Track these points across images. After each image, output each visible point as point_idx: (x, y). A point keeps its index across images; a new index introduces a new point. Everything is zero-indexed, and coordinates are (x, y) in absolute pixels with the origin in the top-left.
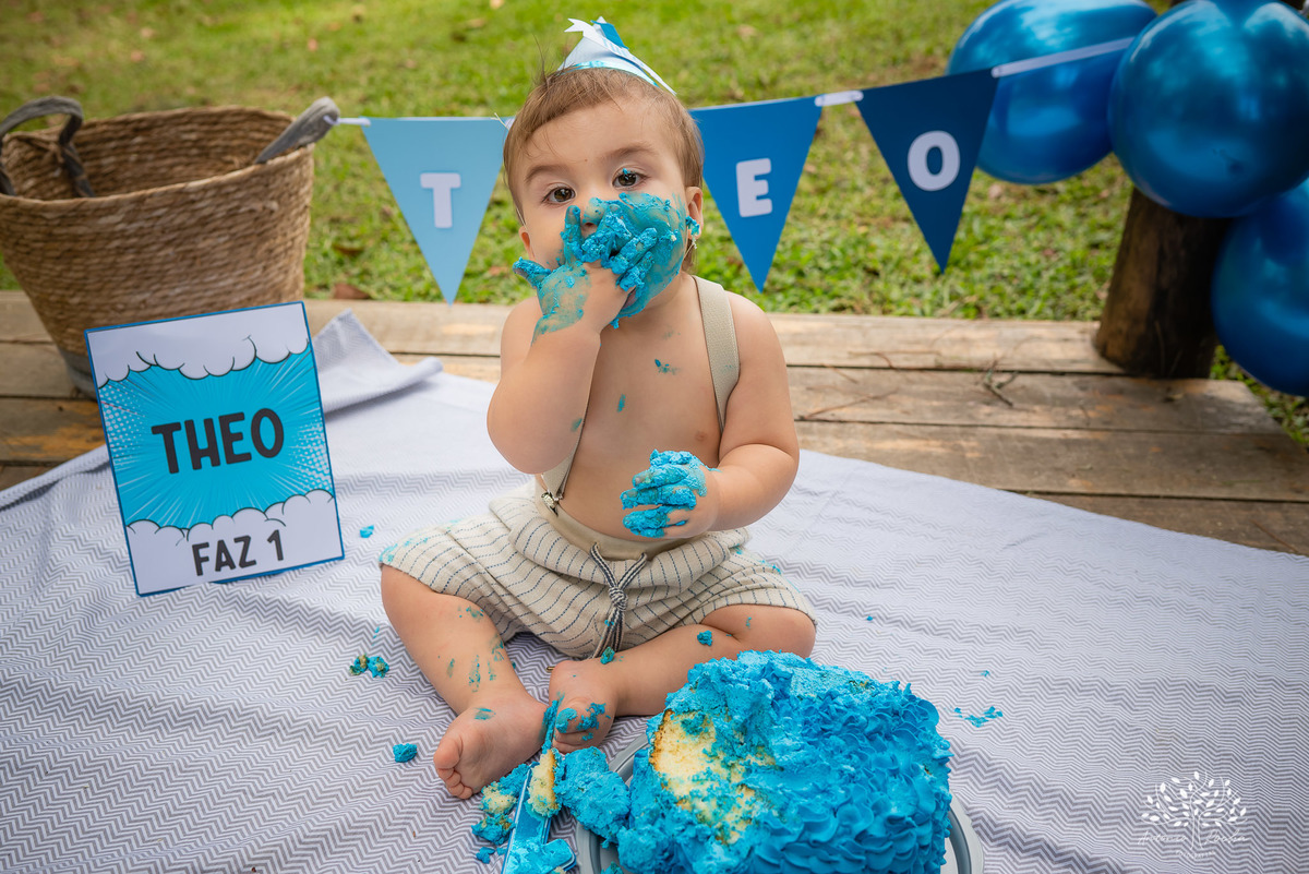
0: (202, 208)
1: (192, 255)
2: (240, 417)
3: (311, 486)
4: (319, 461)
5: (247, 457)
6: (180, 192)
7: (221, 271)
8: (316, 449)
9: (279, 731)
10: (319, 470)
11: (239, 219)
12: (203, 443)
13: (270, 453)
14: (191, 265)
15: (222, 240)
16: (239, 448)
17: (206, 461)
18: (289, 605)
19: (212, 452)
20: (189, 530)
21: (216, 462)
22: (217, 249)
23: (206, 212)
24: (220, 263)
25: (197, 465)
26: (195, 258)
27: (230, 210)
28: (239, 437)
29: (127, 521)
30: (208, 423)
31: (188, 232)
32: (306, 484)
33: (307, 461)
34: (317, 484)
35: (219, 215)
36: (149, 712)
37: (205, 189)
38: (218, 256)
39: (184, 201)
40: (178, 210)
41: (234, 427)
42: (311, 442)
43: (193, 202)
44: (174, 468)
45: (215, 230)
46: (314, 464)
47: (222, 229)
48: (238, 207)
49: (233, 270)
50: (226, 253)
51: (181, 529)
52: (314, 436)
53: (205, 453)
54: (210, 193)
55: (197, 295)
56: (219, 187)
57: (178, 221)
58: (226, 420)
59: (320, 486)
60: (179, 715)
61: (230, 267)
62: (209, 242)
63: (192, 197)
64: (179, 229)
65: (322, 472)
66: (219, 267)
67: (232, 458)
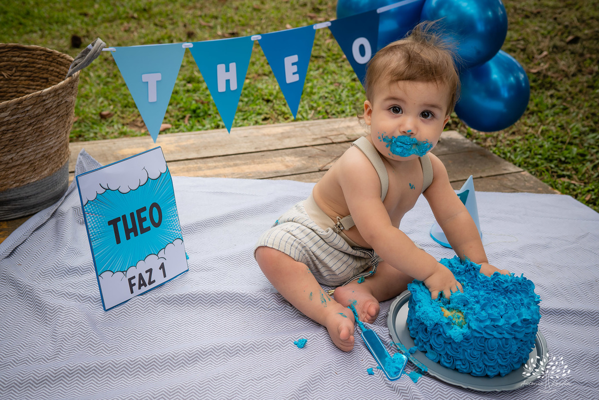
0: (48, 103)
1: (40, 130)
2: (144, 209)
3: (175, 238)
4: (176, 225)
5: (148, 229)
6: (39, 96)
7: (51, 137)
8: (175, 219)
9: (240, 351)
10: (177, 229)
11: (61, 107)
12: (130, 226)
13: (157, 225)
14: (38, 136)
15: (53, 120)
16: (146, 224)
17: (132, 234)
18: (194, 295)
19: (134, 230)
20: (126, 271)
21: (136, 235)
22: (51, 125)
23: (49, 106)
24: (51, 132)
25: (128, 238)
26: (41, 131)
27: (58, 103)
28: (145, 219)
29: (99, 273)
30: (132, 214)
31: (40, 117)
32: (172, 237)
33: (172, 226)
34: (177, 236)
35: (54, 106)
36: (174, 360)
37: (49, 93)
38: (52, 129)
39: (40, 100)
40: (37, 106)
41: (143, 215)
42: (172, 216)
43: (44, 100)
44: (118, 241)
45: (52, 114)
46: (174, 227)
47: (55, 113)
48: (62, 101)
49: (56, 136)
50: (55, 126)
51: (123, 272)
52: (173, 213)
53: (131, 230)
54: (52, 95)
55: (38, 152)
56: (56, 90)
57: (37, 112)
58: (139, 212)
59: (178, 237)
60: (190, 358)
61: (55, 134)
62: (49, 121)
63: (44, 98)
64: (37, 116)
65: (178, 230)
66: (51, 135)
67: (143, 231)
